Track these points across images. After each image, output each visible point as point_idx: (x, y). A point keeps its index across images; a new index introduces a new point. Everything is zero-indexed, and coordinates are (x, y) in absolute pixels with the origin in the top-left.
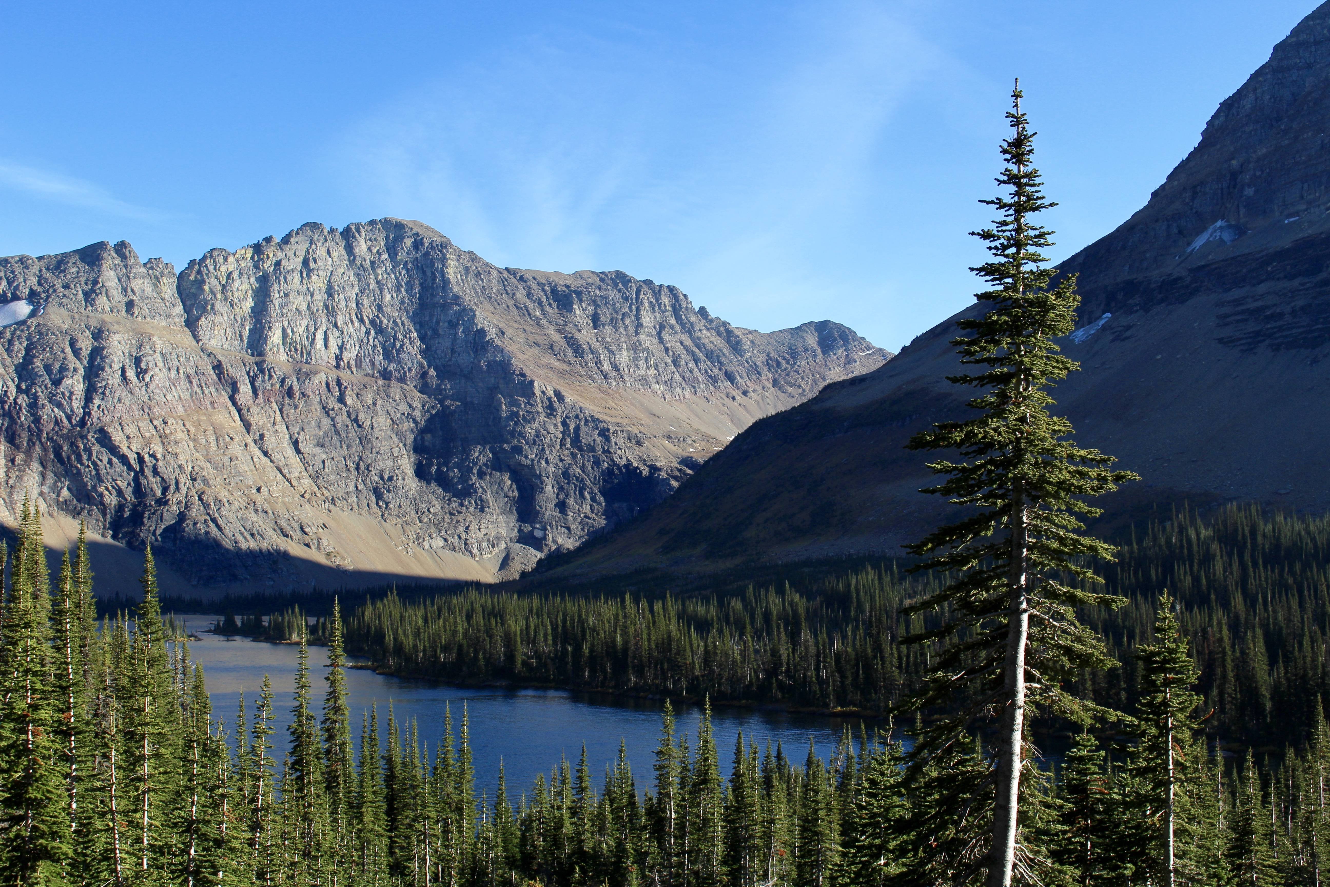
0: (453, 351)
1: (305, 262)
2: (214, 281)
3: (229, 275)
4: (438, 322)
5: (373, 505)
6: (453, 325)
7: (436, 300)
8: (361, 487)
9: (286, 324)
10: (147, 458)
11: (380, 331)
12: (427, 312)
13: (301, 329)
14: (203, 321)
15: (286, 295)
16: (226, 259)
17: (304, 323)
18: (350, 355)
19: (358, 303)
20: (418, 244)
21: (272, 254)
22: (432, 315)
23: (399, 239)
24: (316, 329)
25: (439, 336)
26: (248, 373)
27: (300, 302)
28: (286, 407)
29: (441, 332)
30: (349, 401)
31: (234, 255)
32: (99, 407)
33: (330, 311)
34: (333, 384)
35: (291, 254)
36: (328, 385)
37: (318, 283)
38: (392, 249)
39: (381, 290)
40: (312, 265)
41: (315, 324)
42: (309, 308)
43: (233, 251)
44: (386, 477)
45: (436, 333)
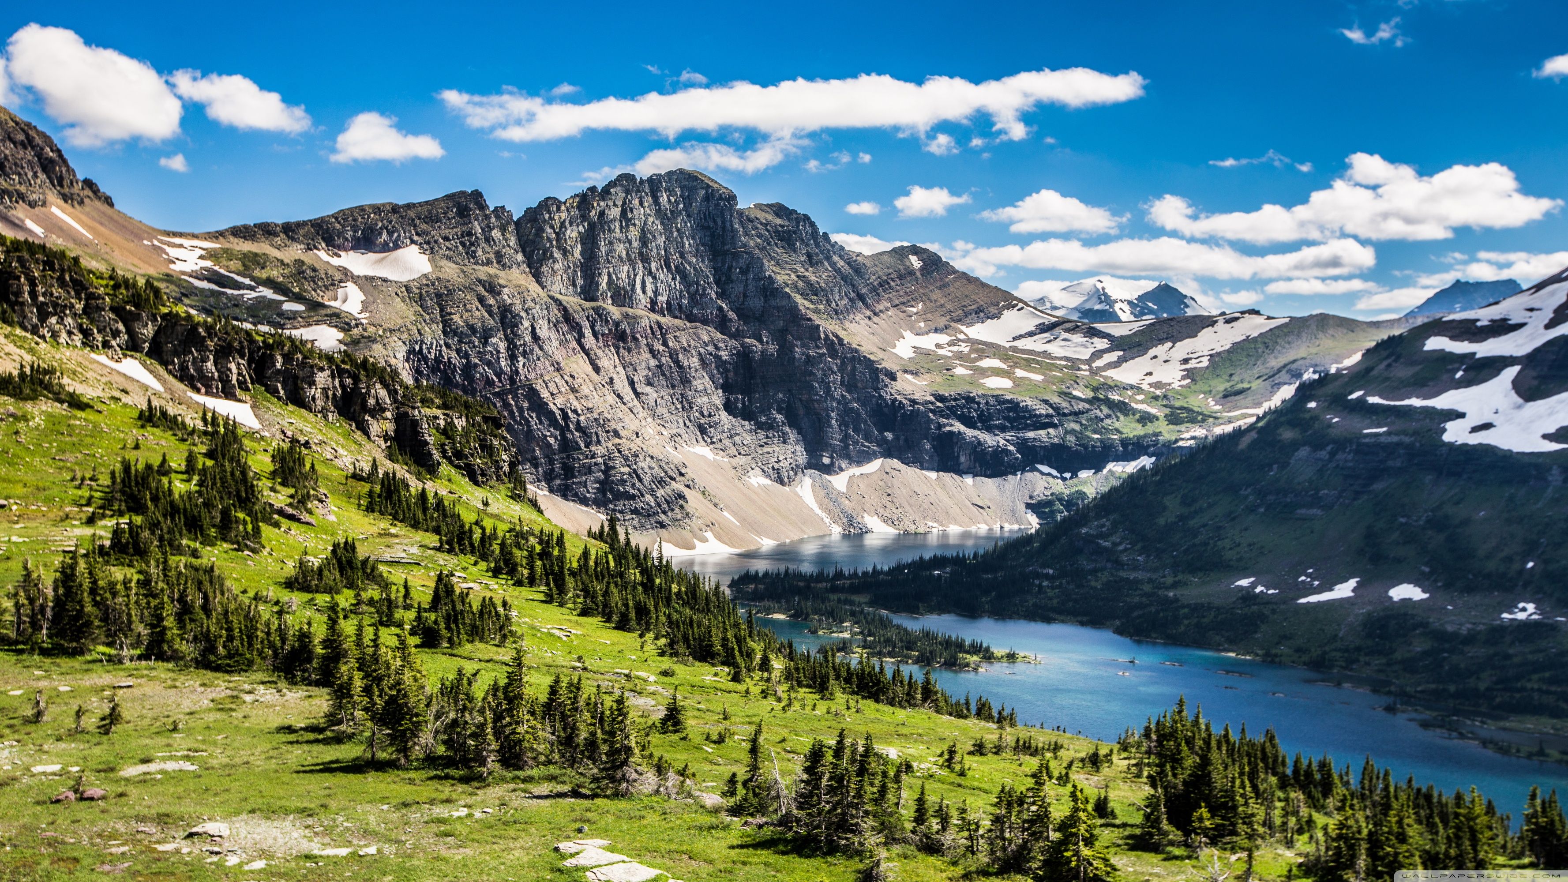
0: (745, 296)
1: (624, 213)
2: (549, 230)
3: (563, 224)
4: (730, 268)
5: (700, 439)
6: (744, 271)
7: (727, 247)
8: (688, 423)
9: (611, 270)
10: (570, 414)
11: (684, 276)
12: (719, 259)
13: (623, 275)
14: (544, 268)
15: (611, 243)
16: (558, 209)
17: (625, 268)
18: (662, 299)
19: (666, 251)
20: (707, 198)
21: (598, 205)
22: (724, 262)
23: (692, 190)
24: (635, 275)
25: (732, 281)
26: (588, 318)
27: (620, 249)
28: (621, 350)
29: (734, 277)
30: (671, 344)
31: (565, 203)
32: (524, 365)
33: (645, 259)
34: (655, 327)
35: (611, 203)
36: (651, 328)
37: (634, 233)
38: (688, 201)
39: (682, 238)
40: (630, 215)
41: (634, 270)
42: (628, 254)
43: (563, 200)
44: (705, 413)
45: (729, 280)
